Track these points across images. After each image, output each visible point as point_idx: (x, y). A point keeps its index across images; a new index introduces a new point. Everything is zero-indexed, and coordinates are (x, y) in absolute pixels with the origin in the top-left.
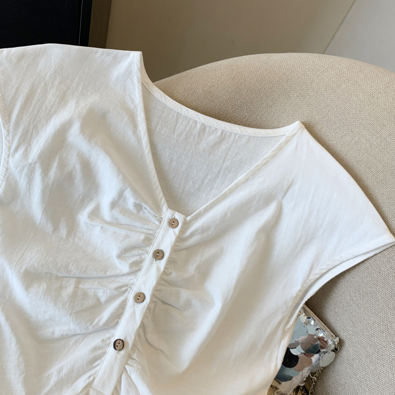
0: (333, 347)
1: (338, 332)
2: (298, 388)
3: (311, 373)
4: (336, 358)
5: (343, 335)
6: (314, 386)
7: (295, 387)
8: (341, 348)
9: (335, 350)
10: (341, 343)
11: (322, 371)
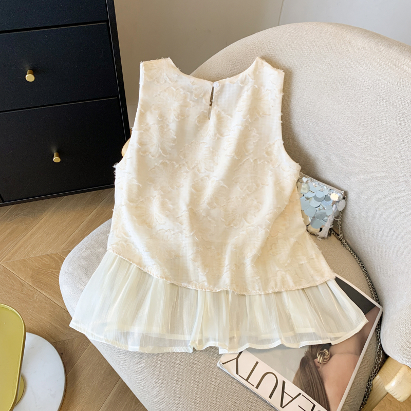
0: (342, 197)
1: (342, 188)
2: (330, 229)
3: (335, 217)
4: (346, 204)
5: (345, 188)
6: (341, 228)
7: (328, 230)
8: (347, 197)
9: (344, 198)
10: (346, 193)
11: (342, 216)
